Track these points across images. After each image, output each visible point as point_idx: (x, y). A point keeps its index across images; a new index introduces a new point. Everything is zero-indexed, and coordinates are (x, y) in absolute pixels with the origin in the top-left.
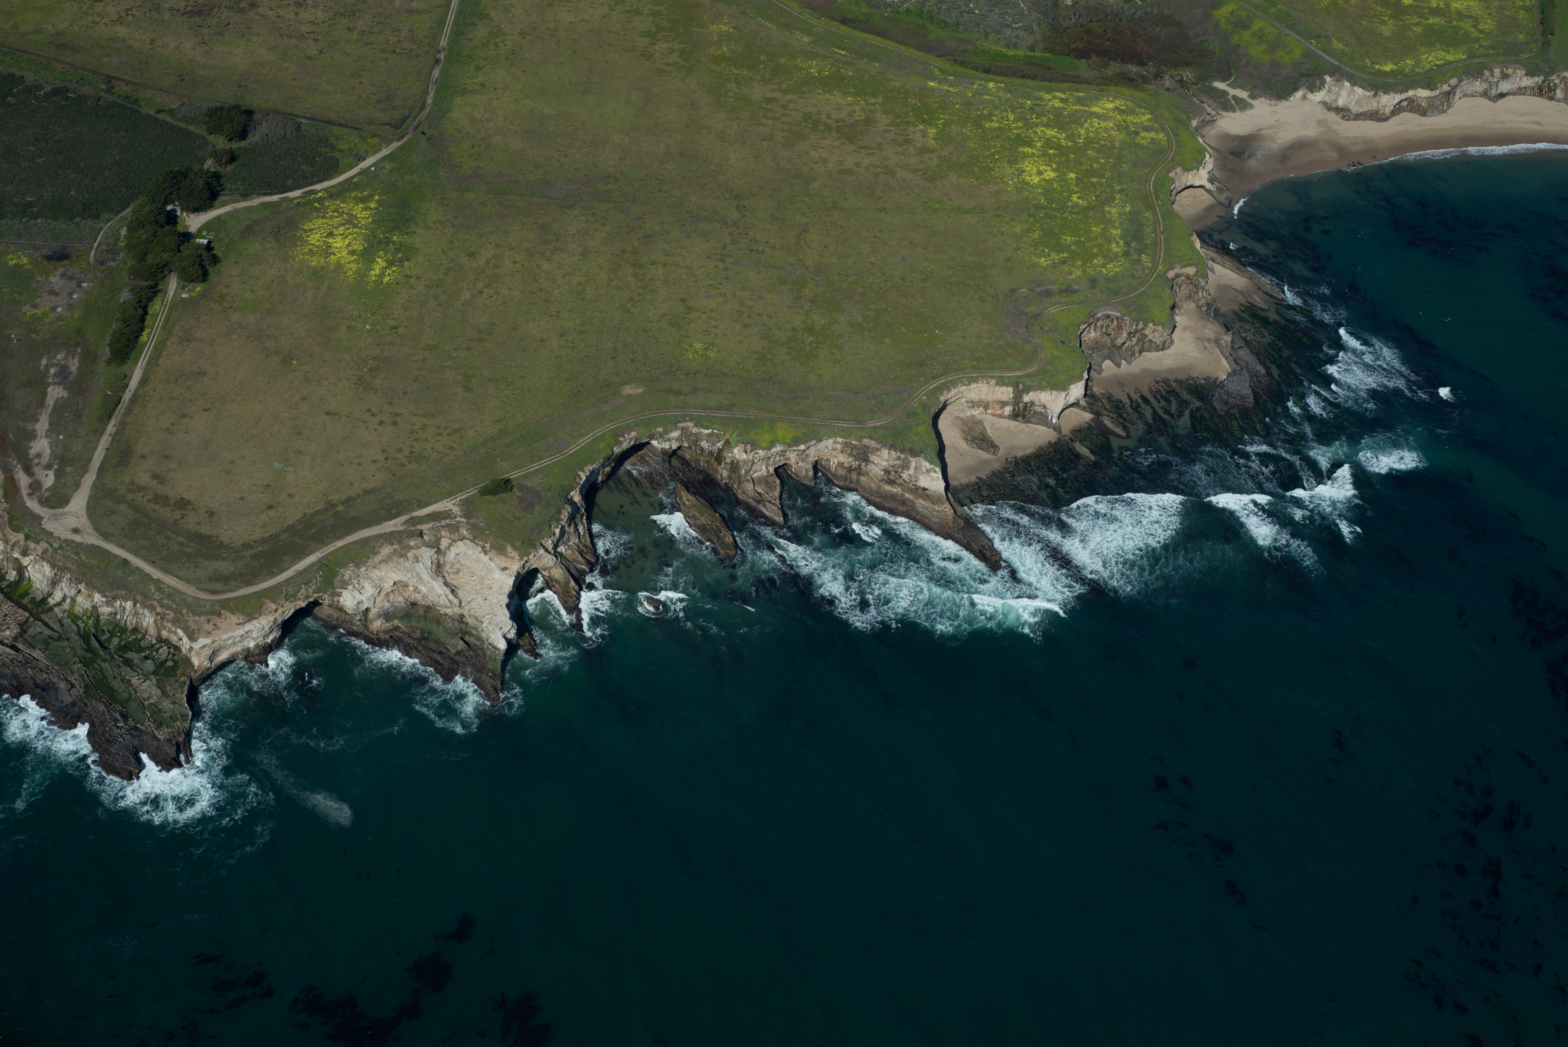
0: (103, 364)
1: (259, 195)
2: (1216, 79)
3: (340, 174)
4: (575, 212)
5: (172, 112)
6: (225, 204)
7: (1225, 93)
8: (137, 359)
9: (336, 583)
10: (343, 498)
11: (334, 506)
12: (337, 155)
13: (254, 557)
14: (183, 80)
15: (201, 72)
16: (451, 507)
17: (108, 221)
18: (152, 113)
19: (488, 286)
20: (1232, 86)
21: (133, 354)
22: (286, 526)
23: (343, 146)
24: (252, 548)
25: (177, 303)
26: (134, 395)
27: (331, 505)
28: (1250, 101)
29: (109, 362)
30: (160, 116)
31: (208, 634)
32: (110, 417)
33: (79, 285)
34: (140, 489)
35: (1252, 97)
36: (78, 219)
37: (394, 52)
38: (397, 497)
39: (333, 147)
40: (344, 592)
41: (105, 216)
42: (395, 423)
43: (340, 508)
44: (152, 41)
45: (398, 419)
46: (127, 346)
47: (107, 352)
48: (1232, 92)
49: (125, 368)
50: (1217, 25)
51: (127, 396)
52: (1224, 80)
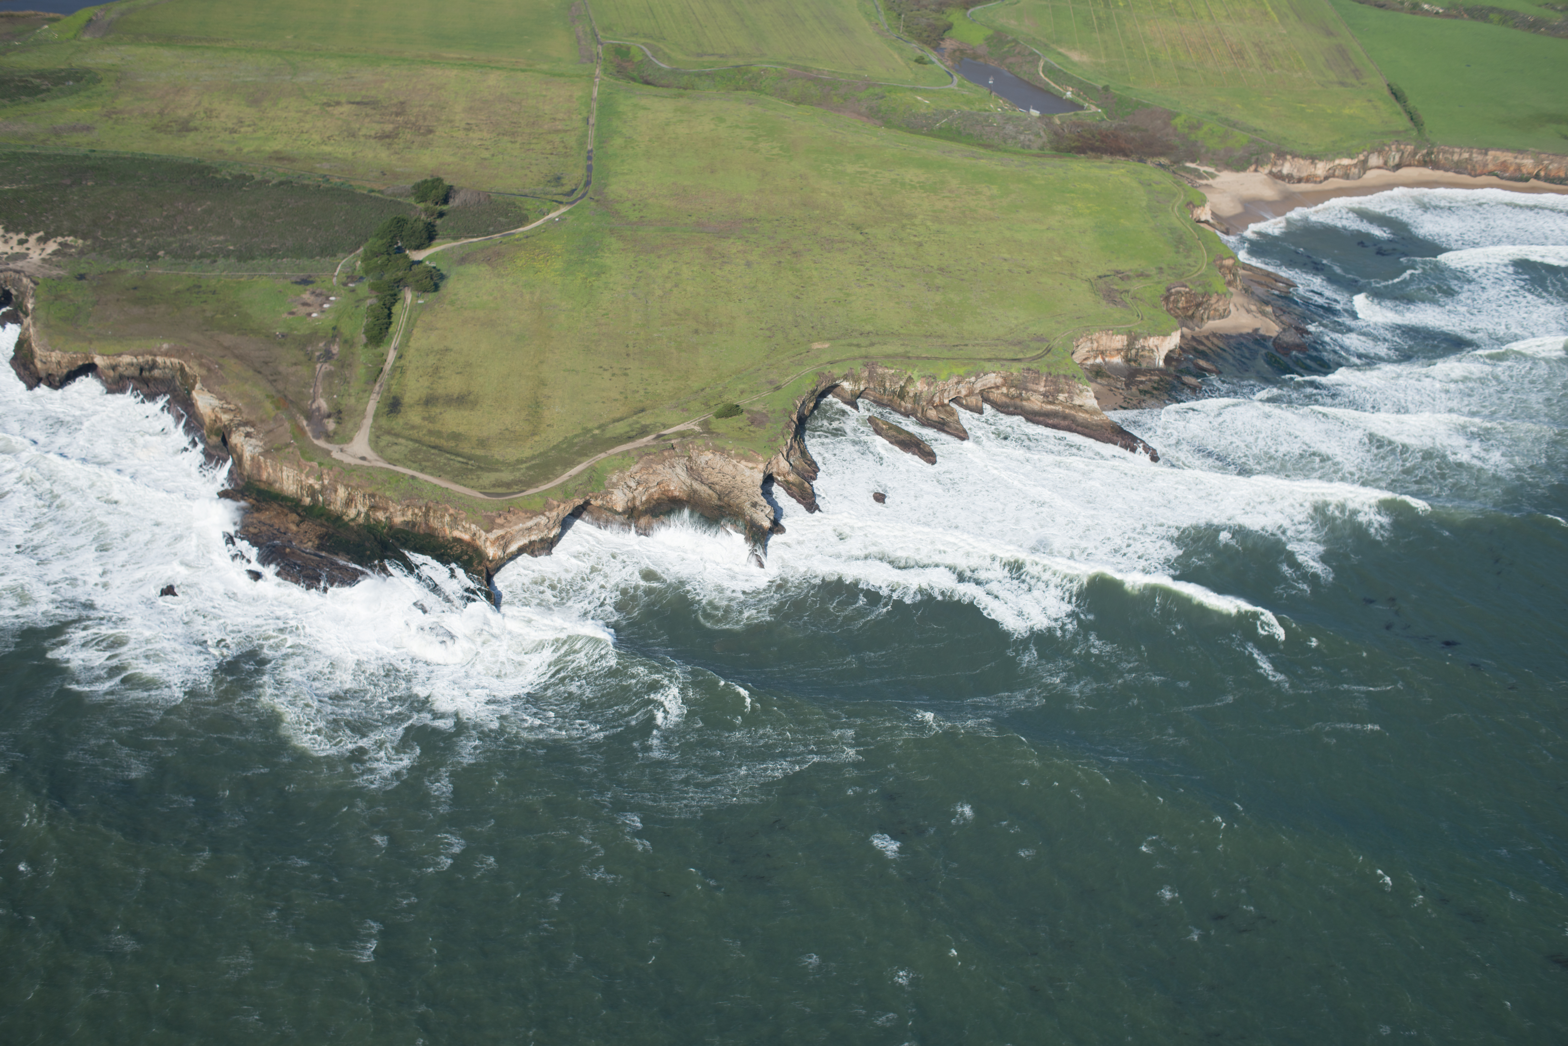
0: (361, 348)
1: (466, 237)
2: (1186, 161)
3: (531, 223)
4: (731, 241)
5: (381, 192)
6: (440, 244)
7: (1196, 170)
8: (389, 343)
9: (606, 485)
10: (596, 425)
11: (590, 430)
12: (525, 212)
13: (528, 468)
14: (384, 174)
15: (398, 170)
16: (692, 427)
17: (344, 258)
18: (365, 192)
19: (676, 286)
20: (1201, 164)
21: (386, 340)
22: (551, 446)
23: (529, 207)
24: (525, 462)
25: (414, 307)
26: (393, 366)
27: (587, 431)
28: (1216, 173)
29: (366, 346)
30: (373, 194)
31: (502, 526)
32: (375, 381)
33: (327, 298)
34: (413, 427)
35: (1219, 171)
36: (318, 258)
37: (552, 154)
38: (643, 423)
39: (520, 208)
40: (615, 491)
41: (340, 255)
42: (626, 375)
43: (596, 432)
44: (354, 154)
45: (628, 371)
46: (380, 333)
47: (363, 339)
48: (1202, 169)
49: (381, 349)
50: (1175, 129)
51: (387, 367)
52: (1193, 161)
